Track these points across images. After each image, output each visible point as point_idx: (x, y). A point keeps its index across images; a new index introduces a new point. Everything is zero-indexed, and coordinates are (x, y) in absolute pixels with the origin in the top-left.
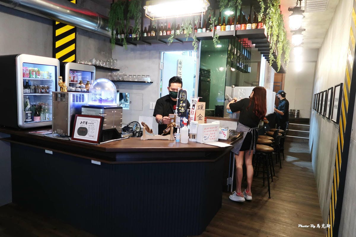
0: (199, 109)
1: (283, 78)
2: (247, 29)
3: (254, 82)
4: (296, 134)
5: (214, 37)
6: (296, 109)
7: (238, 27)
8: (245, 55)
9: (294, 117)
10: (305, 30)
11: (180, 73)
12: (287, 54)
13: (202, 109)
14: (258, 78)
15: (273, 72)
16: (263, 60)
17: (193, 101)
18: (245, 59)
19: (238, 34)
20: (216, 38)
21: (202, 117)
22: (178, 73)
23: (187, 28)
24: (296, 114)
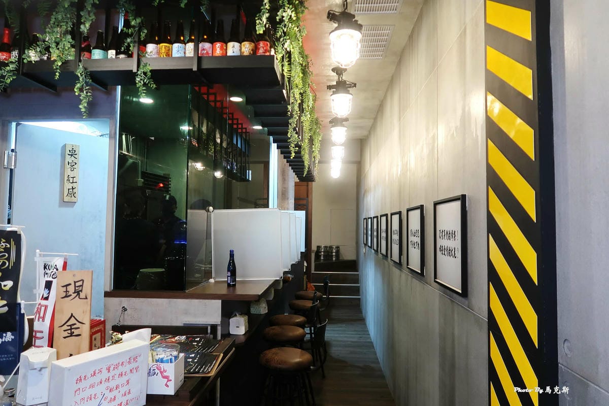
0: (66, 296)
1: (310, 191)
2: (228, 54)
3: (260, 199)
4: (339, 291)
5: (139, 73)
6: (334, 245)
7: (204, 49)
8: (239, 145)
9: (332, 259)
10: (355, 85)
11: (71, 180)
12: (317, 145)
13: (79, 294)
14: (266, 191)
15: (292, 178)
16: (274, 152)
17: (45, 268)
18: (240, 155)
19: (206, 65)
20: (145, 73)
21: (78, 325)
22: (66, 178)
23: (57, 44)
24: (334, 254)
